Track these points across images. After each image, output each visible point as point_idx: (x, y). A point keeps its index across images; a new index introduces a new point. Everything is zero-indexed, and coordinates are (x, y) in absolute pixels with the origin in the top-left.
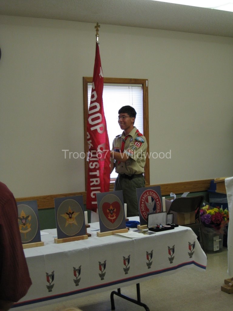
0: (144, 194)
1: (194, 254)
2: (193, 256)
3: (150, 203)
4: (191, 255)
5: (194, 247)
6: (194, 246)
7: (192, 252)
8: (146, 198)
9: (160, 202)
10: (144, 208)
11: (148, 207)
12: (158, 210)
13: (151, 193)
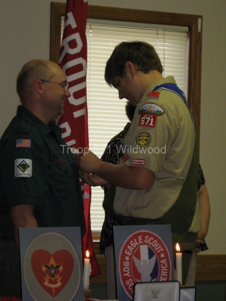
3: (144, 261)
8: (135, 248)
9: (168, 261)
10: (130, 271)
11: (140, 270)
12: (162, 278)
13: (148, 239)
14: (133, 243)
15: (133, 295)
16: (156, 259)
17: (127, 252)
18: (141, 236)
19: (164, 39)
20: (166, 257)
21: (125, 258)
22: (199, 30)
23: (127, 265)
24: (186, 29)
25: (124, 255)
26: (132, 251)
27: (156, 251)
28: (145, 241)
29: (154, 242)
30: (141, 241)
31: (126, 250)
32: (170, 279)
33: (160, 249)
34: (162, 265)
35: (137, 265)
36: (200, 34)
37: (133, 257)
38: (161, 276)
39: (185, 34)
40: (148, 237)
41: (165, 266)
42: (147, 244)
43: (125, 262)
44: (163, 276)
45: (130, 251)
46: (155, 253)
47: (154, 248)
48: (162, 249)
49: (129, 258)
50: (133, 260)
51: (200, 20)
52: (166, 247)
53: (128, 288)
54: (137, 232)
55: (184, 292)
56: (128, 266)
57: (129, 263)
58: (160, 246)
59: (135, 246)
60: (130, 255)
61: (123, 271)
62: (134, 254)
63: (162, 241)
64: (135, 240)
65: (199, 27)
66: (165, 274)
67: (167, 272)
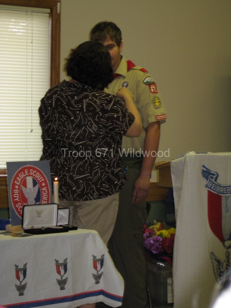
0: (20, 172)
1: (102, 277)
2: (101, 280)
3: (30, 189)
4: (97, 278)
5: (102, 265)
6: (102, 262)
7: (100, 273)
8: (22, 179)
9: (48, 189)
10: (19, 197)
11: (26, 196)
12: (44, 201)
13: (33, 172)
14: (21, 175)
15: (22, 216)
16: (39, 187)
17: (17, 182)
18: (27, 170)
19: (32, 18)
20: (46, 185)
21: (15, 186)
22: (58, 12)
23: (16, 192)
24: (49, 10)
25: (14, 185)
26: (20, 181)
27: (39, 181)
28: (30, 173)
29: (37, 174)
30: (27, 173)
31: (16, 181)
32: (50, 203)
33: (42, 179)
34: (43, 192)
35: (24, 192)
36: (59, 15)
37: (22, 186)
38: (43, 200)
39: (48, 15)
40: (32, 171)
41: (46, 192)
42: (32, 176)
43: (15, 190)
44: (44, 200)
45: (19, 182)
46: (37, 182)
47: (37, 179)
48: (43, 180)
49: (18, 186)
50: (21, 188)
51: (59, 4)
52: (46, 178)
53: (18, 210)
54: (24, 167)
55: (61, 212)
56: (18, 193)
57: (18, 190)
58: (42, 177)
59: (23, 178)
60: (19, 184)
61: (14, 197)
62: (21, 184)
63: (43, 173)
64: (22, 172)
65: (59, 9)
66: (46, 198)
67: (47, 197)
